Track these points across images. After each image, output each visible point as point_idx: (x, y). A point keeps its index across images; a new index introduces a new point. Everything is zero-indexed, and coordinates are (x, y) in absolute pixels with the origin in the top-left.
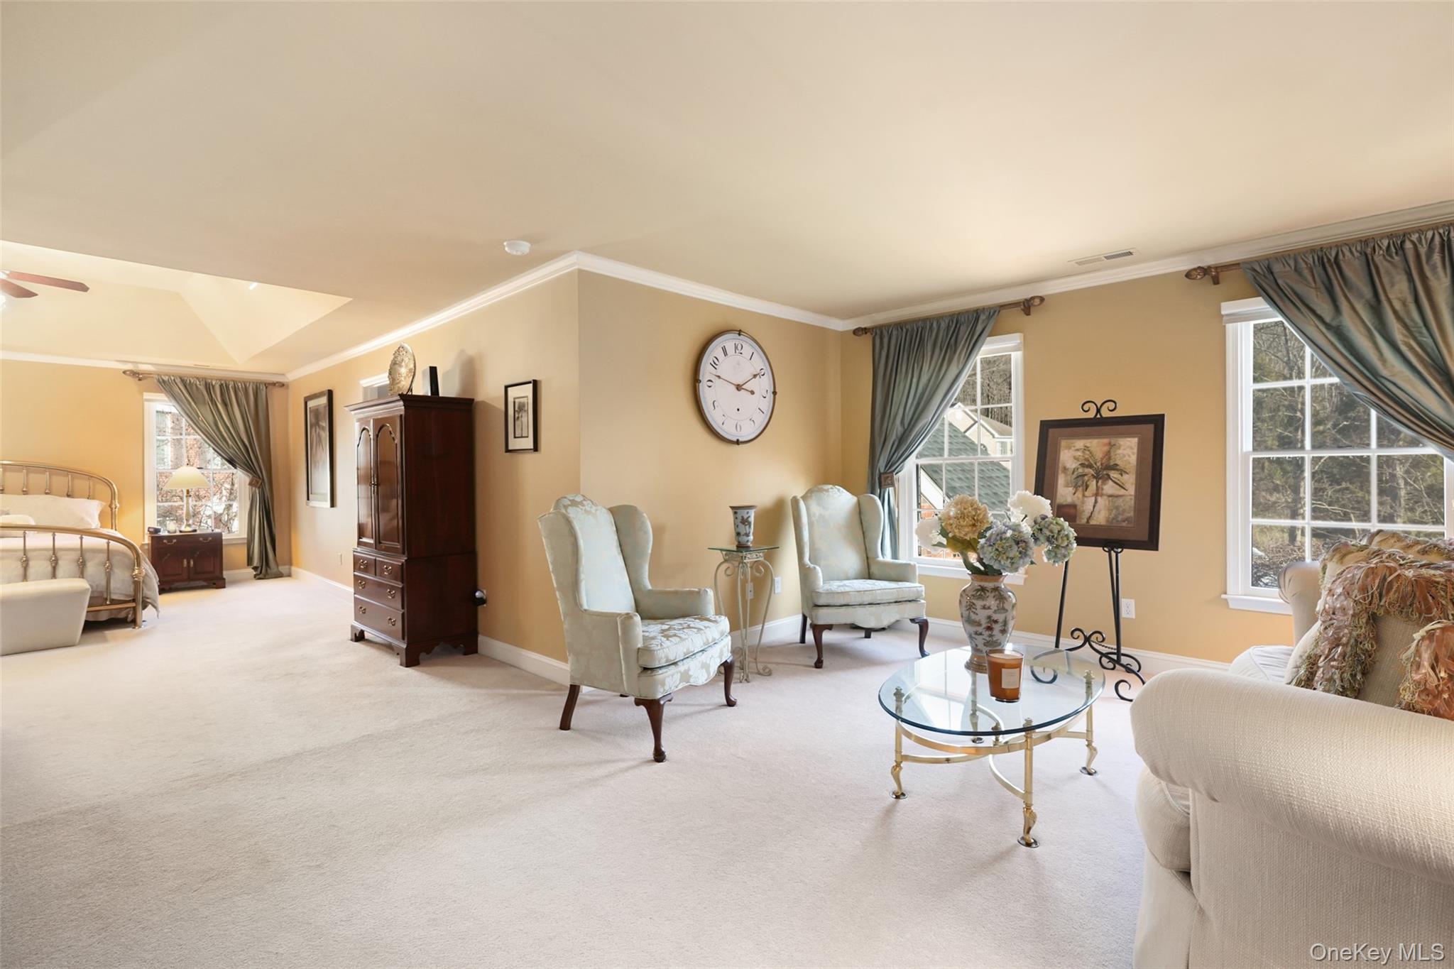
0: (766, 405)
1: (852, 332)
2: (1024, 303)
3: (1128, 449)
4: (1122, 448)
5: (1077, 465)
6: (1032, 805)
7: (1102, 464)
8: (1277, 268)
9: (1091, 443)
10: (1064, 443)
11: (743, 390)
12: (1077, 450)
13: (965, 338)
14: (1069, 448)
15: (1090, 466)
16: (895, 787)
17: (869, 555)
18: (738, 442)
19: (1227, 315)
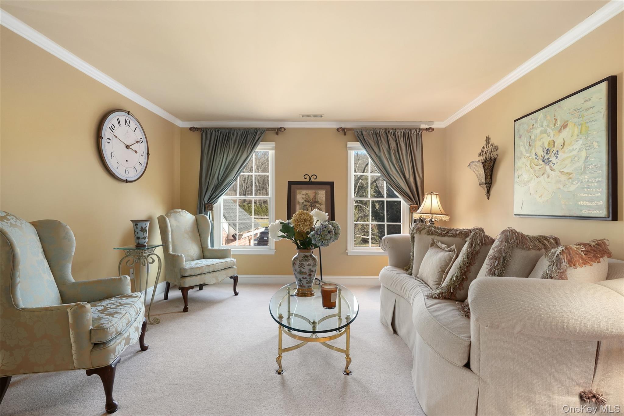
0: (143, 160)
1: (189, 129)
2: (277, 129)
3: (322, 195)
4: (320, 194)
5: (303, 201)
6: (349, 355)
7: (313, 201)
8: (364, 133)
9: (308, 192)
10: (298, 191)
11: (130, 149)
12: (303, 195)
13: (251, 140)
14: (300, 194)
15: (308, 202)
16: (277, 366)
17: (204, 246)
18: (126, 181)
19: (349, 147)
